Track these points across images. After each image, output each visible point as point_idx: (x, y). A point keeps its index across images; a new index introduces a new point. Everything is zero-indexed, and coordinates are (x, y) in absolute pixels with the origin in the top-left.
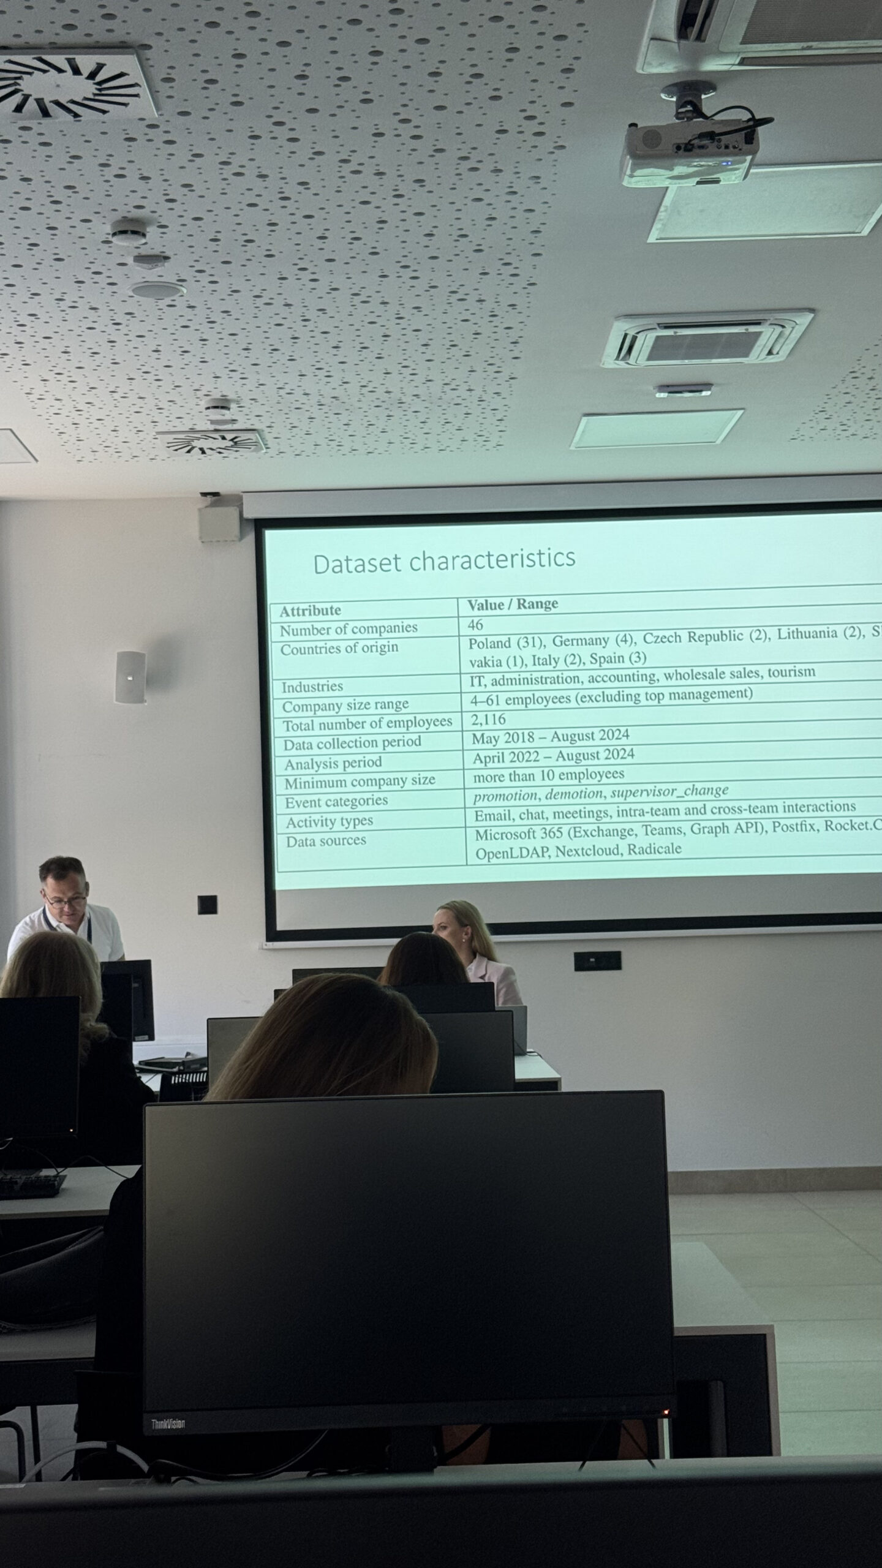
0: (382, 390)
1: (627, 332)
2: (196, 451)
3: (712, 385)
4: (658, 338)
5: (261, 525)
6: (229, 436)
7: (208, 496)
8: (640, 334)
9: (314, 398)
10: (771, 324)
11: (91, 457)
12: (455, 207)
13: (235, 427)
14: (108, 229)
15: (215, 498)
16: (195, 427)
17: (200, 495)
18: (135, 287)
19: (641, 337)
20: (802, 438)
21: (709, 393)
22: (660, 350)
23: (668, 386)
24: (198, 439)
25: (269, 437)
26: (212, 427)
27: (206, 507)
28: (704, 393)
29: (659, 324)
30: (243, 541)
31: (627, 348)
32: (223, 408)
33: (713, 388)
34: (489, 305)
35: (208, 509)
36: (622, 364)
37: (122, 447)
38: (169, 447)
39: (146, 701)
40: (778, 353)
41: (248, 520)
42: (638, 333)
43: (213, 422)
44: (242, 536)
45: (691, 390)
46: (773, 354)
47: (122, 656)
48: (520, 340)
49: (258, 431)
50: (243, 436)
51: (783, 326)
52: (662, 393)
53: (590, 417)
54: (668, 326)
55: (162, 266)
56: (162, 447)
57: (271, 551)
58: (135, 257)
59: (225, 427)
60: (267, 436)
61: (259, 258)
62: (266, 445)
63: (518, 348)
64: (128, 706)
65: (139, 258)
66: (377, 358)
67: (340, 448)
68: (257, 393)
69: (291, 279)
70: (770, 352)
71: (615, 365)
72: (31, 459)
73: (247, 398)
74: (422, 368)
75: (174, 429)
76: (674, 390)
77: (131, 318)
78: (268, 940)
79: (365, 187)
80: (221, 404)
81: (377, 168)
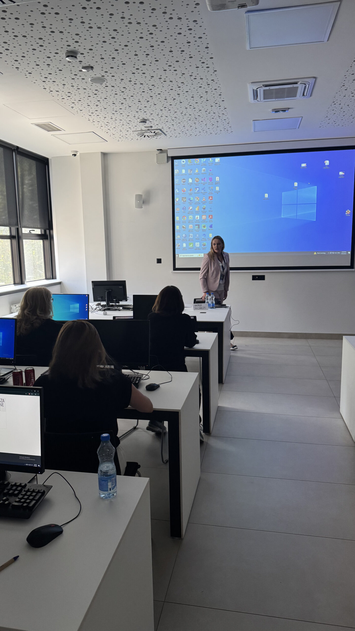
1: (253, 89)
2: (146, 136)
3: (289, 108)
4: (264, 90)
5: (173, 158)
6: (153, 131)
8: (258, 89)
9: (169, 119)
10: (301, 83)
11: (120, 139)
13: (153, 128)
14: (64, 55)
15: (160, 151)
16: (142, 129)
17: (157, 150)
18: (91, 79)
19: (258, 90)
20: (323, 126)
22: (267, 95)
23: (275, 109)
24: (145, 133)
25: (165, 131)
26: (147, 129)
27: (159, 153)
28: (286, 111)
29: (263, 85)
31: (255, 94)
32: (144, 122)
33: (289, 110)
34: (205, 80)
35: (160, 154)
36: (256, 101)
37: (127, 136)
38: (138, 136)
40: (306, 95)
41: (170, 157)
42: (257, 89)
43: (145, 127)
44: (168, 162)
45: (282, 111)
46: (304, 96)
47: (136, 195)
48: (221, 94)
49: (160, 130)
50: (156, 131)
51: (305, 84)
52: (273, 112)
53: (255, 121)
54: (266, 86)
55: (93, 70)
56: (136, 136)
57: (176, 166)
58: (82, 67)
59: (150, 129)
60: (164, 131)
61: (121, 65)
62: (165, 134)
63: (222, 96)
64: (138, 209)
65: (84, 68)
66: (180, 103)
67: (187, 134)
68: (152, 117)
69: (136, 73)
70: (303, 95)
71: (254, 102)
72: (104, 140)
73: (150, 119)
74: (196, 106)
75: (136, 130)
76: (277, 111)
77: (98, 92)
78: (174, 270)
79: (137, 30)
80: (144, 121)
81: (136, 20)
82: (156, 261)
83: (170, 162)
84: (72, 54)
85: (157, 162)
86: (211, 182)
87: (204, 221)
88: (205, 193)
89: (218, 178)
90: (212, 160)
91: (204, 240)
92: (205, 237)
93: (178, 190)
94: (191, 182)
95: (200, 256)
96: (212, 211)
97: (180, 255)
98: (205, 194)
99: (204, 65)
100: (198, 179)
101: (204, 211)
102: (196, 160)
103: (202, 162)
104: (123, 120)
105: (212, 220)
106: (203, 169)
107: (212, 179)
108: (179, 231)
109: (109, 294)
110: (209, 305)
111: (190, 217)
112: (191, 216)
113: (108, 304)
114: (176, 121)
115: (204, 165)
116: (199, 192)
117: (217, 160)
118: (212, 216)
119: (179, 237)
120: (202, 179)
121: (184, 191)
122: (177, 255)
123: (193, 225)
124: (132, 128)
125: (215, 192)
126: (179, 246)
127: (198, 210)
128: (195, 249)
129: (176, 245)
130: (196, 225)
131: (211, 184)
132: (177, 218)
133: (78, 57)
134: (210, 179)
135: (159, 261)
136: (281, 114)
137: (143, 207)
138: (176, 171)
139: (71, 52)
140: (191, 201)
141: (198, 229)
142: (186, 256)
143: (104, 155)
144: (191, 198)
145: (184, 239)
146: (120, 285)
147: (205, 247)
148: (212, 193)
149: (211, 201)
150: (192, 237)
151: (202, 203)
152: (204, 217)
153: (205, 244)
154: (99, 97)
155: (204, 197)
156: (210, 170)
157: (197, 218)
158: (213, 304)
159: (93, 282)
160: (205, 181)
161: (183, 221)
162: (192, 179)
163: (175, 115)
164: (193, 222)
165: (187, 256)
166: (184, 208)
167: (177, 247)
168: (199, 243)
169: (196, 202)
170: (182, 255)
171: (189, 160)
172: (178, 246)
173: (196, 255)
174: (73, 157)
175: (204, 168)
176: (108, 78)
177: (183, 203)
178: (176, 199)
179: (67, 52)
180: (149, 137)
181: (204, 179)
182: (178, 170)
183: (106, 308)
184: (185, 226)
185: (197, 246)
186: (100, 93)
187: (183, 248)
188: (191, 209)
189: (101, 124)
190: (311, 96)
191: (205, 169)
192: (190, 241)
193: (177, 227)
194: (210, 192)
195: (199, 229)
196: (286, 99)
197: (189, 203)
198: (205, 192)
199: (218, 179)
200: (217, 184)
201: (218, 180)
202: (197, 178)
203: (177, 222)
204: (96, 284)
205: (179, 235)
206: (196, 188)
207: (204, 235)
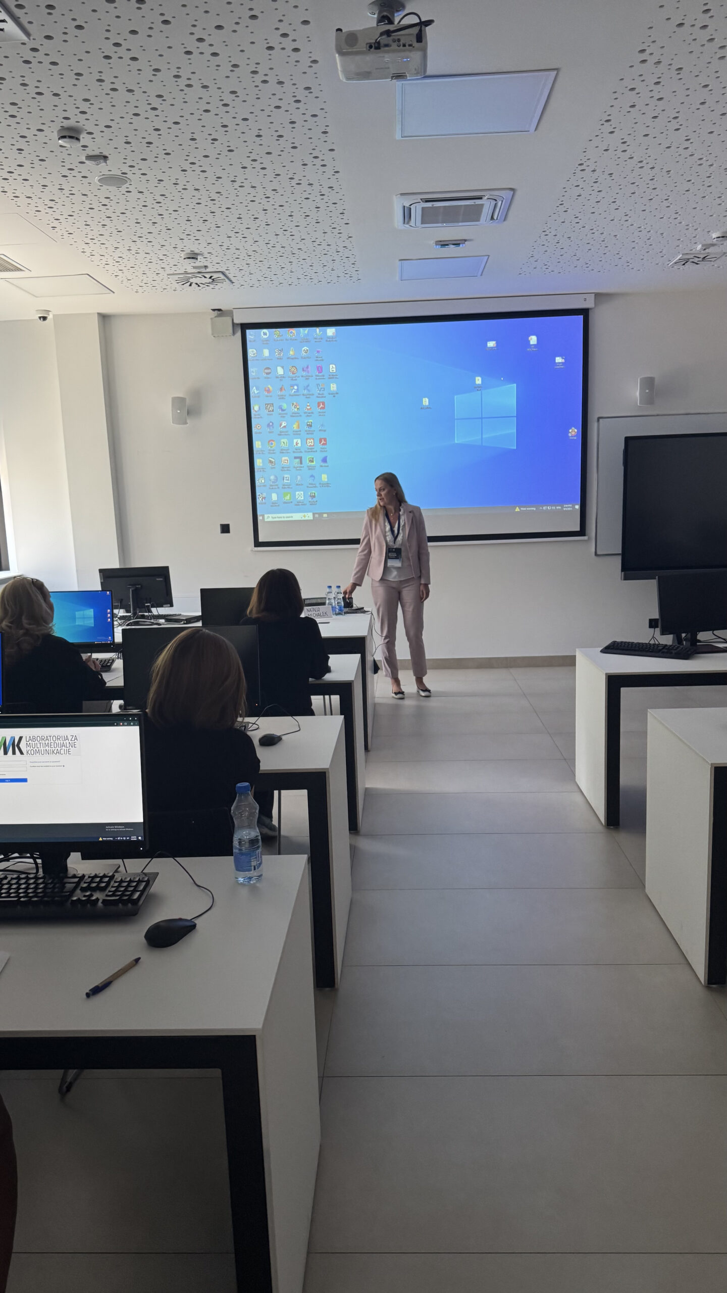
0: (278, 246)
1: (404, 205)
2: (194, 285)
3: (465, 240)
4: (423, 209)
5: (245, 327)
6: (208, 276)
7: (216, 311)
10: (488, 198)
11: (140, 289)
12: (267, 112)
13: (208, 270)
14: (55, 135)
15: (219, 312)
16: (186, 270)
17: (211, 311)
18: (100, 178)
19: (411, 207)
20: (524, 273)
21: (464, 245)
22: (428, 217)
23: (441, 241)
24: (192, 278)
25: (231, 276)
26: (195, 271)
27: (215, 317)
28: (461, 245)
29: (421, 199)
30: (236, 335)
31: (407, 214)
32: (193, 258)
33: (466, 243)
34: (316, 186)
35: (216, 318)
36: (407, 226)
37: (154, 283)
38: (179, 283)
39: (187, 423)
40: (497, 219)
41: (237, 324)
42: (411, 205)
43: (194, 267)
44: (234, 333)
45: (454, 244)
46: (494, 219)
47: (174, 399)
48: (344, 211)
49: (223, 273)
50: (215, 276)
51: (496, 200)
52: (438, 246)
53: (403, 261)
54: (427, 201)
55: (106, 163)
56: (175, 283)
57: (250, 341)
58: (86, 157)
59: (203, 270)
60: (229, 275)
61: (162, 155)
62: (231, 281)
63: (345, 217)
64: (178, 426)
65: (89, 157)
66: (266, 225)
67: (273, 282)
68: (209, 249)
69: (189, 170)
70: (492, 218)
71: (404, 227)
72: (109, 291)
73: (205, 252)
74: (295, 231)
75: (175, 272)
76: (444, 244)
77: (110, 201)
78: (255, 546)
79: (200, 98)
80: (193, 256)
81: (201, 82)
82: (219, 529)
83: (239, 334)
84: (71, 134)
85: (213, 334)
86: (320, 374)
87: (310, 450)
88: (310, 395)
89: (334, 366)
90: (321, 333)
91: (312, 486)
92: (313, 480)
93: (257, 389)
94: (283, 373)
95: (306, 518)
96: (325, 431)
97: (266, 516)
98: (309, 397)
99: (318, 162)
100: (296, 368)
101: (309, 431)
102: (289, 331)
103: (302, 335)
104: (152, 254)
105: (326, 448)
106: (303, 349)
107: (321, 368)
108: (263, 469)
109: (136, 592)
110: (333, 608)
111: (284, 443)
112: (285, 440)
113: (135, 614)
114: (255, 258)
115: (306, 341)
116: (298, 393)
117: (331, 331)
118: (325, 440)
119: (263, 481)
120: (303, 369)
121: (269, 391)
122: (260, 516)
123: (289, 458)
124: (167, 268)
125: (329, 394)
126: (265, 498)
127: (299, 427)
128: (296, 505)
129: (257, 497)
130: (296, 458)
131: (320, 377)
132: (257, 445)
133: (81, 139)
134: (318, 368)
135: (225, 529)
136: (451, 250)
137: (188, 421)
138: (251, 352)
139: (70, 129)
140: (283, 410)
141: (300, 465)
142: (279, 518)
143: (104, 318)
144: (281, 405)
145: (272, 486)
146: (159, 576)
147: (314, 499)
148: (324, 396)
149: (322, 410)
150: (288, 480)
151: (306, 414)
152: (309, 443)
153: (315, 493)
154: (111, 209)
155: (308, 403)
156: (318, 352)
157: (297, 445)
158: (341, 607)
159: (101, 571)
160: (308, 372)
161: (270, 450)
162: (283, 367)
163: (255, 247)
164: (290, 453)
165: (281, 517)
166: (271, 424)
167: (259, 501)
168: (302, 493)
169: (293, 413)
170: (270, 515)
171: (276, 331)
172: (262, 500)
173: (297, 516)
174: (41, 322)
175: (305, 348)
176: (134, 177)
177: (268, 414)
178: (254, 408)
179: (60, 130)
180: (199, 286)
181: (308, 367)
182: (255, 350)
183: (131, 621)
184: (273, 460)
185: (299, 499)
186: (112, 203)
187: (273, 503)
188: (285, 427)
189: (107, 260)
190: (505, 220)
191: (308, 349)
192: (285, 488)
193: (258, 462)
194: (319, 394)
195: (302, 466)
196: (460, 224)
197: (280, 414)
198: (311, 393)
199: (334, 369)
200: (333, 378)
201: (335, 371)
202: (293, 367)
203: (258, 451)
204: (106, 574)
205: (262, 478)
206: (292, 386)
207: (312, 476)
